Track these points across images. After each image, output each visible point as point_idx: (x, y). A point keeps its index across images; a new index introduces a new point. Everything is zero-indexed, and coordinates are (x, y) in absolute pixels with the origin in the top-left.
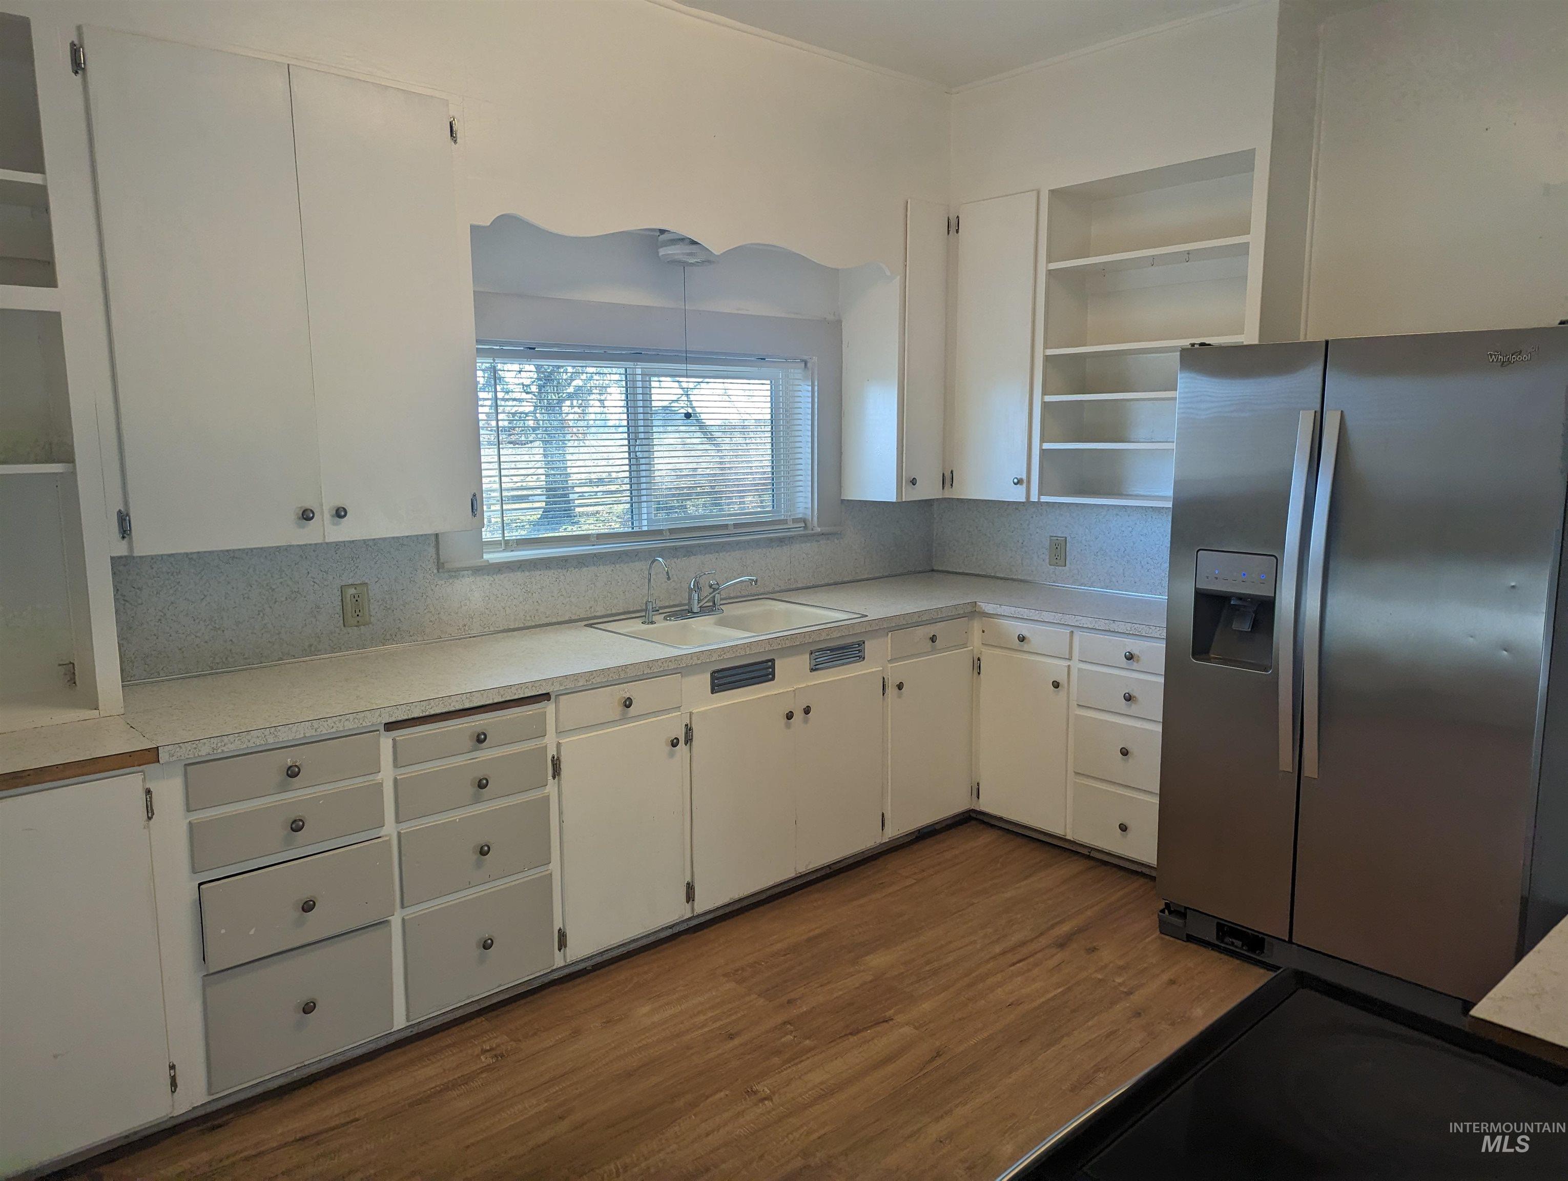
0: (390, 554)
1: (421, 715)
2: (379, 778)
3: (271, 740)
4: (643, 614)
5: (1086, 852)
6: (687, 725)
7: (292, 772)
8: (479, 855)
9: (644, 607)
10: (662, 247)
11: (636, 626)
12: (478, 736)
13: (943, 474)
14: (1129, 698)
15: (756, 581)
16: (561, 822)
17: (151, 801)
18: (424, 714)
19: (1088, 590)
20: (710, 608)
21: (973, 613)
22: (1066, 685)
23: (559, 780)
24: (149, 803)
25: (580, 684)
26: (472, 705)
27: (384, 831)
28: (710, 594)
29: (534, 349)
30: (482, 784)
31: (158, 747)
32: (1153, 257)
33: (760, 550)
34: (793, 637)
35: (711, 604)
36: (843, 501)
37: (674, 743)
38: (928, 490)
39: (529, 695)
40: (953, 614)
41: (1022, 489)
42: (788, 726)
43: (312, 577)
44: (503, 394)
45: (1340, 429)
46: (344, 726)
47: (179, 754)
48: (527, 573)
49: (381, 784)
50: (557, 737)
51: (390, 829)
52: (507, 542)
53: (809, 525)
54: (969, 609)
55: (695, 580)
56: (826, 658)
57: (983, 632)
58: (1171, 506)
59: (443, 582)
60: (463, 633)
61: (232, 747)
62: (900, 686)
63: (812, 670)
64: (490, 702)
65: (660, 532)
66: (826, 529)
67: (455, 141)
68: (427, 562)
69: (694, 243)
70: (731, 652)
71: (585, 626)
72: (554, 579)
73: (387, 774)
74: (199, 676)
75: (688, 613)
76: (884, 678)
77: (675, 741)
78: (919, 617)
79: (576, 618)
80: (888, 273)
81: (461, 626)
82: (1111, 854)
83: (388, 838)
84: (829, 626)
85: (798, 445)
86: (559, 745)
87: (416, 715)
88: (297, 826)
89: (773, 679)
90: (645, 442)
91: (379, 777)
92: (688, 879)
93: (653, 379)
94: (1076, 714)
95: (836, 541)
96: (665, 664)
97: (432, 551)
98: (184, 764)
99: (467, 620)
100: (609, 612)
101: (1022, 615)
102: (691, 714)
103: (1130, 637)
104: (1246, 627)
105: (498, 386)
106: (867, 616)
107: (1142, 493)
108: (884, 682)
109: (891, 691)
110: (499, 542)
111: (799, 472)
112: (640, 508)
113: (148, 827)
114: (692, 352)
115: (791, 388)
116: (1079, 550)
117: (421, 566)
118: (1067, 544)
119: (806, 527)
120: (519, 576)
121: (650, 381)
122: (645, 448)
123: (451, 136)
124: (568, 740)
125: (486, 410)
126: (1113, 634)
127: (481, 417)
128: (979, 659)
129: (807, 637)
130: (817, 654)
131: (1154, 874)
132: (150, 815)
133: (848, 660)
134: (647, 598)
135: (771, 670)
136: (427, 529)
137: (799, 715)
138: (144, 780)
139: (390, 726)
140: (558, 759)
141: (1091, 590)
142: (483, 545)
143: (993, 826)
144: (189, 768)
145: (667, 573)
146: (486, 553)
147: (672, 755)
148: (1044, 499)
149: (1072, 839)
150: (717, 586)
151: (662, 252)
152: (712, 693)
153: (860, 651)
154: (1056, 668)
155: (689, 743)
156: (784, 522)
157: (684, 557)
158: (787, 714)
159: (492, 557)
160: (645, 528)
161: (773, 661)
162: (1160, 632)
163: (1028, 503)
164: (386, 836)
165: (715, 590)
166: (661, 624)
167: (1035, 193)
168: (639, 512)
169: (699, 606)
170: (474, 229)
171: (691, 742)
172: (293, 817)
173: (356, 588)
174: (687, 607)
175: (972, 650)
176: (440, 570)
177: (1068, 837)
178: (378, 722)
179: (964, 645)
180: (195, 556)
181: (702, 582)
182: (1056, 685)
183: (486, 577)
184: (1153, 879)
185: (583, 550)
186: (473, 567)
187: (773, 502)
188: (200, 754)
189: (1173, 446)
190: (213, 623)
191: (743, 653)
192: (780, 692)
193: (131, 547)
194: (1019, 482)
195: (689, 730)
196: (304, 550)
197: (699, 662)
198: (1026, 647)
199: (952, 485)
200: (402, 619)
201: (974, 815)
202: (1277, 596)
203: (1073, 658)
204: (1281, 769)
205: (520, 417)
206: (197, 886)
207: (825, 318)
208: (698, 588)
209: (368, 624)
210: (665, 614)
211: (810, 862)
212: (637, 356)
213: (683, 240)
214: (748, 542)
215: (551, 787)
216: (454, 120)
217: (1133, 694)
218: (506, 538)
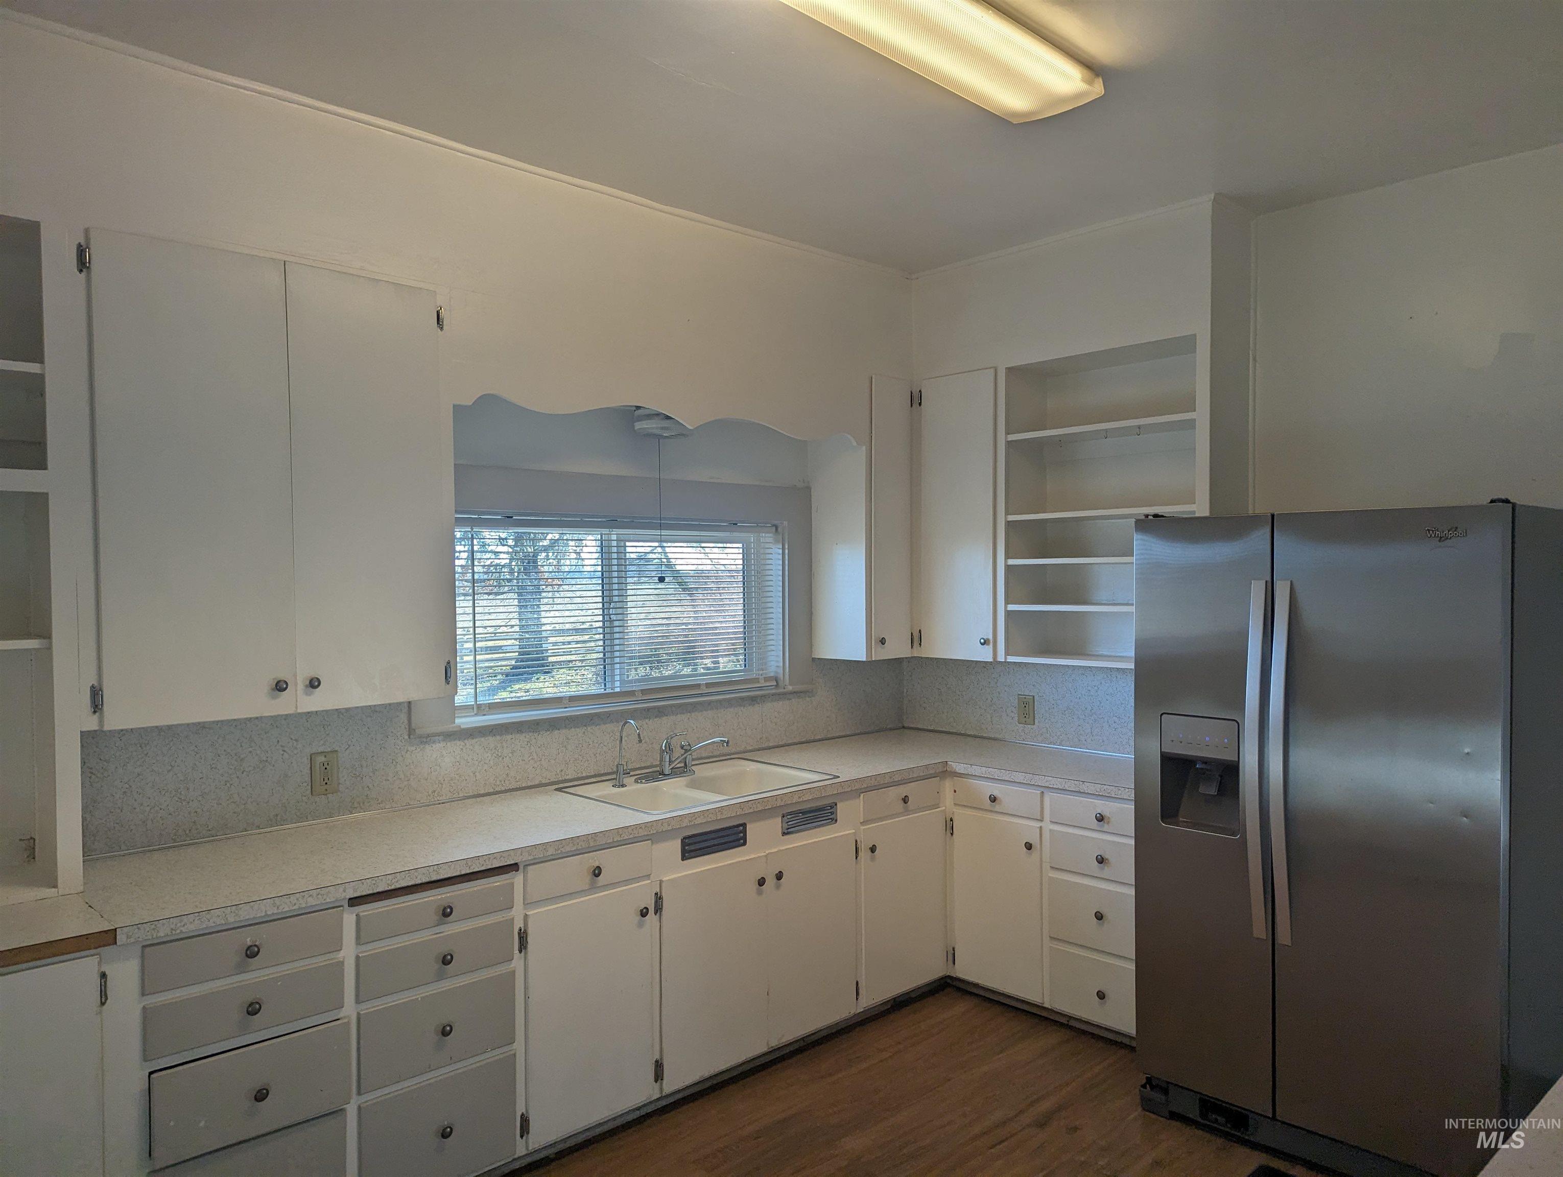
0: (362, 721)
1: (387, 889)
2: (340, 956)
3: (231, 920)
4: (614, 776)
5: (1064, 1021)
6: (656, 894)
7: (252, 952)
8: (441, 1036)
9: (615, 770)
10: (638, 421)
11: (606, 789)
12: (445, 909)
13: (912, 633)
14: (1101, 860)
15: (728, 743)
16: (527, 997)
17: (105, 987)
18: (390, 888)
19: (1057, 748)
20: (682, 770)
21: (945, 772)
22: (1039, 846)
23: (526, 953)
24: (103, 988)
25: (549, 853)
26: (439, 878)
27: (343, 1013)
28: (682, 755)
29: (512, 517)
30: (446, 960)
31: (116, 929)
32: (1106, 430)
33: (732, 710)
34: (765, 800)
35: (683, 765)
36: (814, 659)
37: (644, 913)
38: (898, 649)
39: (497, 866)
40: (925, 774)
41: (989, 649)
42: (760, 893)
43: (282, 746)
44: (479, 547)
45: (1291, 597)
46: (306, 903)
47: (137, 936)
48: (498, 738)
49: (342, 963)
50: (525, 909)
51: (349, 1010)
52: (479, 706)
53: (781, 683)
54: (940, 769)
55: (667, 742)
56: (796, 821)
57: (955, 791)
58: (1133, 667)
59: (413, 748)
60: (433, 800)
61: (192, 927)
62: (873, 849)
63: (784, 834)
64: (458, 873)
65: (632, 693)
66: (798, 688)
67: (442, 328)
68: (399, 728)
69: (668, 418)
70: (702, 817)
71: (556, 790)
72: (526, 743)
73: (348, 952)
74: (159, 849)
75: (660, 775)
76: (856, 841)
77: (644, 910)
78: (891, 778)
79: (547, 781)
80: (855, 444)
81: (430, 792)
82: (1090, 1023)
83: (346, 1020)
84: (801, 788)
85: (770, 605)
86: (526, 917)
87: (380, 889)
88: (253, 1009)
89: (745, 844)
90: (618, 605)
91: (341, 954)
92: (657, 1056)
93: (628, 544)
94: (1050, 877)
95: (808, 699)
96: (635, 832)
97: (403, 717)
98: (141, 945)
99: (437, 786)
100: (579, 775)
101: (993, 775)
102: (661, 882)
103: (1099, 798)
104: (1213, 791)
105: (475, 540)
106: (839, 777)
107: (1105, 653)
108: (856, 844)
109: (864, 854)
110: (470, 707)
111: (771, 632)
112: (613, 670)
113: (100, 1013)
114: (665, 519)
115: (762, 551)
116: (1047, 709)
117: (392, 732)
118: (1036, 703)
119: (777, 686)
120: (491, 741)
121: (625, 546)
122: (619, 611)
123: (438, 323)
124: (535, 911)
125: (463, 562)
126: (1084, 795)
127: (458, 569)
128: (951, 820)
129: (779, 800)
130: (789, 817)
131: (1134, 1044)
132: (103, 1000)
133: (823, 822)
134: (618, 760)
135: (742, 835)
136: (400, 697)
137: (770, 881)
138: (100, 963)
139: (354, 902)
140: (525, 932)
141: (1061, 749)
142: (454, 710)
143: (971, 994)
144: (148, 950)
145: (639, 735)
146: (458, 717)
147: (640, 925)
148: (1011, 659)
149: (1050, 1007)
150: (689, 748)
151: (638, 426)
152: (683, 860)
153: (832, 813)
154: (1029, 829)
155: (659, 912)
156: (756, 680)
157: (656, 717)
158: (759, 880)
159: (464, 721)
160: (618, 690)
161: (744, 825)
162: (1129, 793)
163: (995, 663)
164: (345, 1017)
165: (686, 751)
166: (632, 787)
167: (992, 370)
168: (612, 673)
169: (670, 768)
170: (457, 409)
171: (661, 912)
172: (250, 1000)
173: (325, 756)
174: (658, 769)
175: (945, 810)
176: (412, 736)
177: (1047, 1005)
178: (343, 897)
179: (936, 806)
180: (164, 728)
181: (674, 742)
182: (1029, 846)
183: (458, 743)
184: (1133, 1049)
185: (556, 713)
186: (444, 732)
187: (745, 661)
188: (159, 935)
189: (1132, 609)
190: (178, 795)
191: (714, 818)
192: (751, 857)
193: (101, 722)
194: (985, 642)
195: (658, 898)
196: (275, 720)
197: (670, 828)
198: (997, 808)
199: (920, 644)
200: (371, 786)
201: (949, 981)
202: (1240, 760)
203: (1045, 819)
204: (1255, 935)
205: (496, 569)
206: (148, 1074)
207: (795, 486)
208: (669, 749)
209: (337, 792)
210: (636, 777)
211: (783, 1036)
212: (612, 523)
213: (658, 414)
214: (720, 701)
215: (517, 962)
216: (441, 309)
217: (1106, 856)
218: (478, 703)
